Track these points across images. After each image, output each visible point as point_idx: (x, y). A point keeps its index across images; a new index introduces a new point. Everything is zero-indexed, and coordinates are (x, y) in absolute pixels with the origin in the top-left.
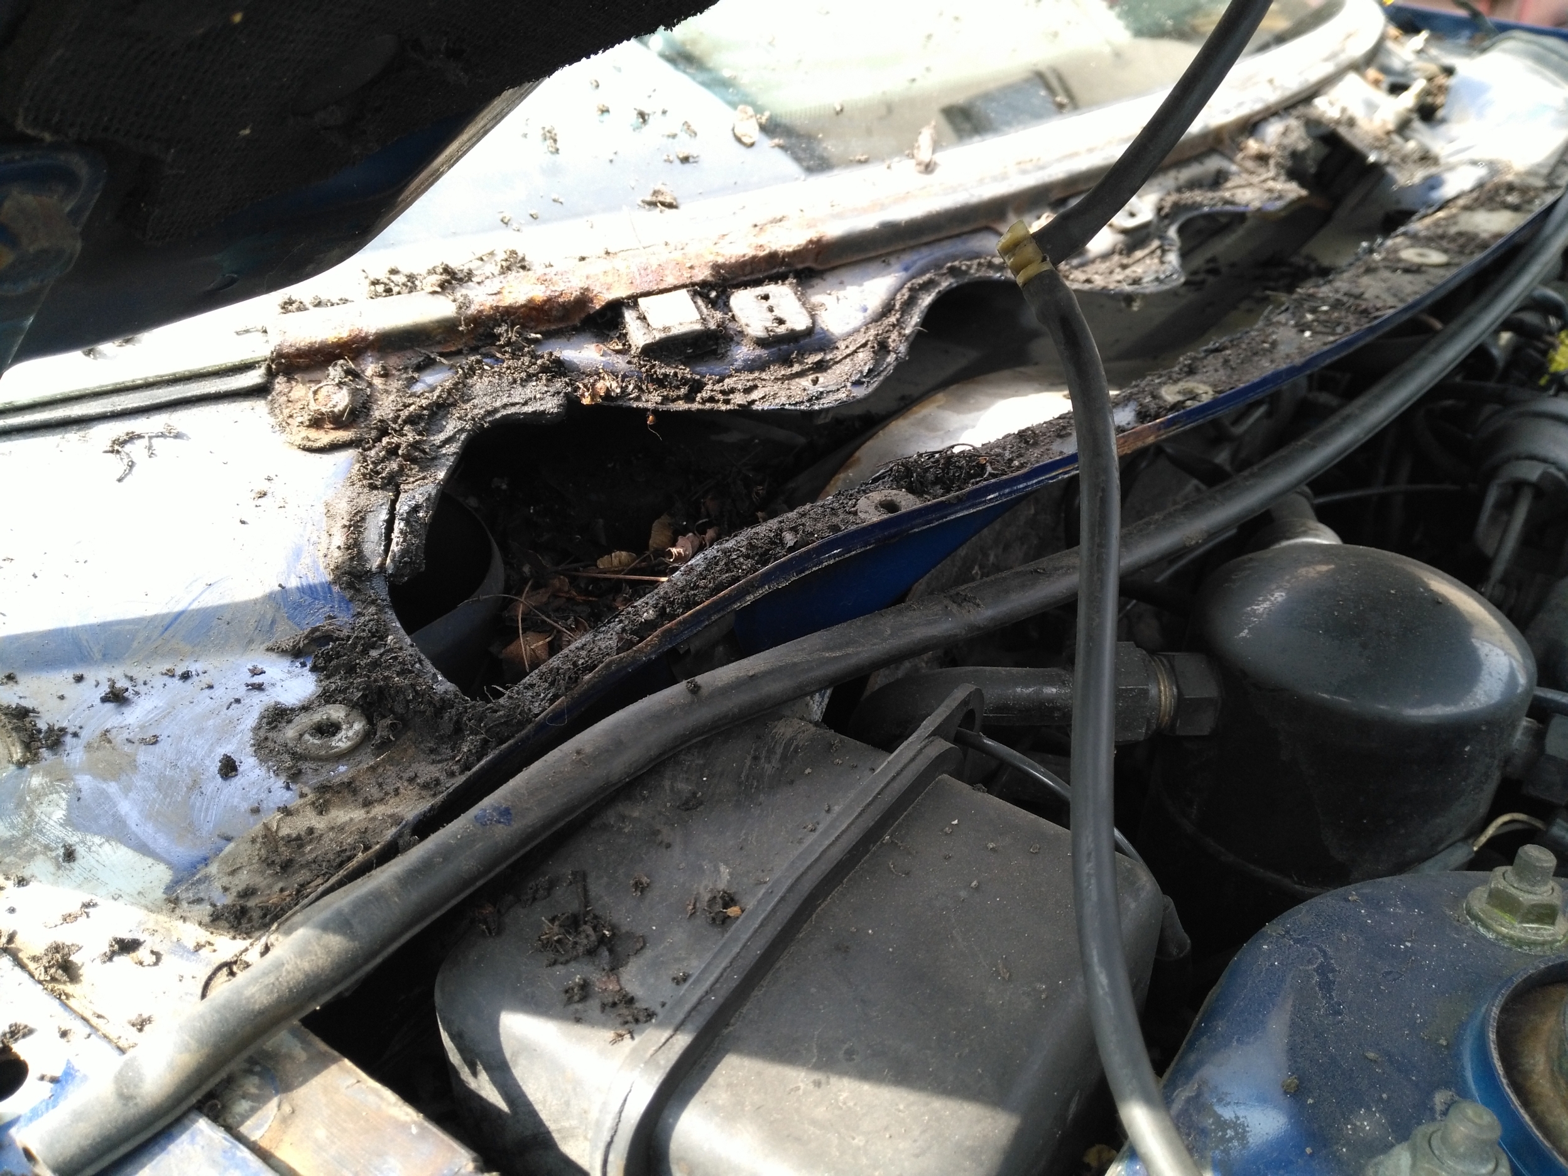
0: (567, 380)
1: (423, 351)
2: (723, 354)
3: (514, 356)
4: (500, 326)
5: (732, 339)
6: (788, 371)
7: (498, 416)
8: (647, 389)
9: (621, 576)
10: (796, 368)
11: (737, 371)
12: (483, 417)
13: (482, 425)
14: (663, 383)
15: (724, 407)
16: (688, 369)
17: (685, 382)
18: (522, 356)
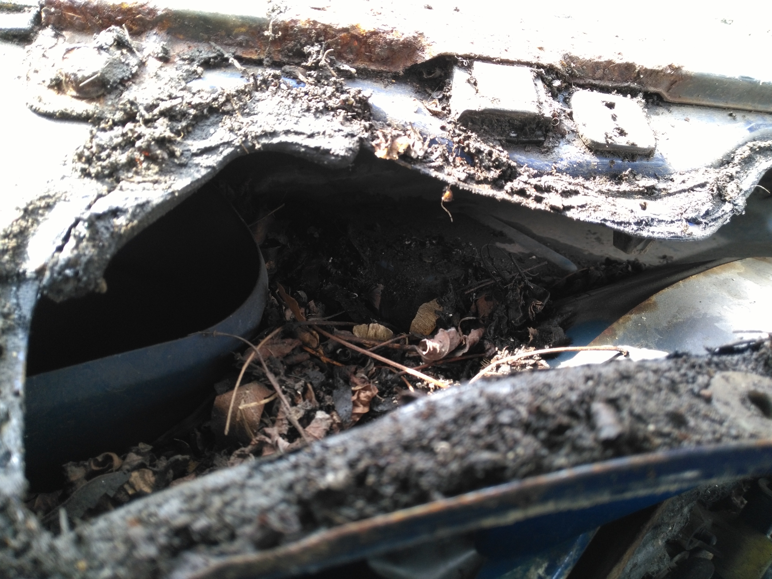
0: (367, 124)
1: (218, 48)
2: (549, 149)
3: (318, 82)
4: (313, 45)
5: (563, 136)
6: (615, 188)
7: (275, 141)
8: (454, 161)
9: (367, 352)
10: (624, 187)
11: (559, 171)
12: (257, 138)
13: (254, 145)
14: (473, 160)
15: (532, 204)
16: (506, 152)
17: (498, 164)
18: (328, 85)
